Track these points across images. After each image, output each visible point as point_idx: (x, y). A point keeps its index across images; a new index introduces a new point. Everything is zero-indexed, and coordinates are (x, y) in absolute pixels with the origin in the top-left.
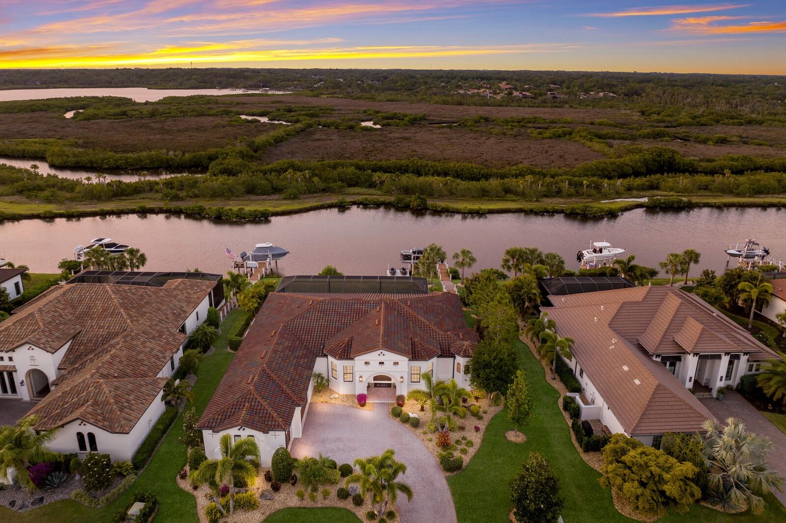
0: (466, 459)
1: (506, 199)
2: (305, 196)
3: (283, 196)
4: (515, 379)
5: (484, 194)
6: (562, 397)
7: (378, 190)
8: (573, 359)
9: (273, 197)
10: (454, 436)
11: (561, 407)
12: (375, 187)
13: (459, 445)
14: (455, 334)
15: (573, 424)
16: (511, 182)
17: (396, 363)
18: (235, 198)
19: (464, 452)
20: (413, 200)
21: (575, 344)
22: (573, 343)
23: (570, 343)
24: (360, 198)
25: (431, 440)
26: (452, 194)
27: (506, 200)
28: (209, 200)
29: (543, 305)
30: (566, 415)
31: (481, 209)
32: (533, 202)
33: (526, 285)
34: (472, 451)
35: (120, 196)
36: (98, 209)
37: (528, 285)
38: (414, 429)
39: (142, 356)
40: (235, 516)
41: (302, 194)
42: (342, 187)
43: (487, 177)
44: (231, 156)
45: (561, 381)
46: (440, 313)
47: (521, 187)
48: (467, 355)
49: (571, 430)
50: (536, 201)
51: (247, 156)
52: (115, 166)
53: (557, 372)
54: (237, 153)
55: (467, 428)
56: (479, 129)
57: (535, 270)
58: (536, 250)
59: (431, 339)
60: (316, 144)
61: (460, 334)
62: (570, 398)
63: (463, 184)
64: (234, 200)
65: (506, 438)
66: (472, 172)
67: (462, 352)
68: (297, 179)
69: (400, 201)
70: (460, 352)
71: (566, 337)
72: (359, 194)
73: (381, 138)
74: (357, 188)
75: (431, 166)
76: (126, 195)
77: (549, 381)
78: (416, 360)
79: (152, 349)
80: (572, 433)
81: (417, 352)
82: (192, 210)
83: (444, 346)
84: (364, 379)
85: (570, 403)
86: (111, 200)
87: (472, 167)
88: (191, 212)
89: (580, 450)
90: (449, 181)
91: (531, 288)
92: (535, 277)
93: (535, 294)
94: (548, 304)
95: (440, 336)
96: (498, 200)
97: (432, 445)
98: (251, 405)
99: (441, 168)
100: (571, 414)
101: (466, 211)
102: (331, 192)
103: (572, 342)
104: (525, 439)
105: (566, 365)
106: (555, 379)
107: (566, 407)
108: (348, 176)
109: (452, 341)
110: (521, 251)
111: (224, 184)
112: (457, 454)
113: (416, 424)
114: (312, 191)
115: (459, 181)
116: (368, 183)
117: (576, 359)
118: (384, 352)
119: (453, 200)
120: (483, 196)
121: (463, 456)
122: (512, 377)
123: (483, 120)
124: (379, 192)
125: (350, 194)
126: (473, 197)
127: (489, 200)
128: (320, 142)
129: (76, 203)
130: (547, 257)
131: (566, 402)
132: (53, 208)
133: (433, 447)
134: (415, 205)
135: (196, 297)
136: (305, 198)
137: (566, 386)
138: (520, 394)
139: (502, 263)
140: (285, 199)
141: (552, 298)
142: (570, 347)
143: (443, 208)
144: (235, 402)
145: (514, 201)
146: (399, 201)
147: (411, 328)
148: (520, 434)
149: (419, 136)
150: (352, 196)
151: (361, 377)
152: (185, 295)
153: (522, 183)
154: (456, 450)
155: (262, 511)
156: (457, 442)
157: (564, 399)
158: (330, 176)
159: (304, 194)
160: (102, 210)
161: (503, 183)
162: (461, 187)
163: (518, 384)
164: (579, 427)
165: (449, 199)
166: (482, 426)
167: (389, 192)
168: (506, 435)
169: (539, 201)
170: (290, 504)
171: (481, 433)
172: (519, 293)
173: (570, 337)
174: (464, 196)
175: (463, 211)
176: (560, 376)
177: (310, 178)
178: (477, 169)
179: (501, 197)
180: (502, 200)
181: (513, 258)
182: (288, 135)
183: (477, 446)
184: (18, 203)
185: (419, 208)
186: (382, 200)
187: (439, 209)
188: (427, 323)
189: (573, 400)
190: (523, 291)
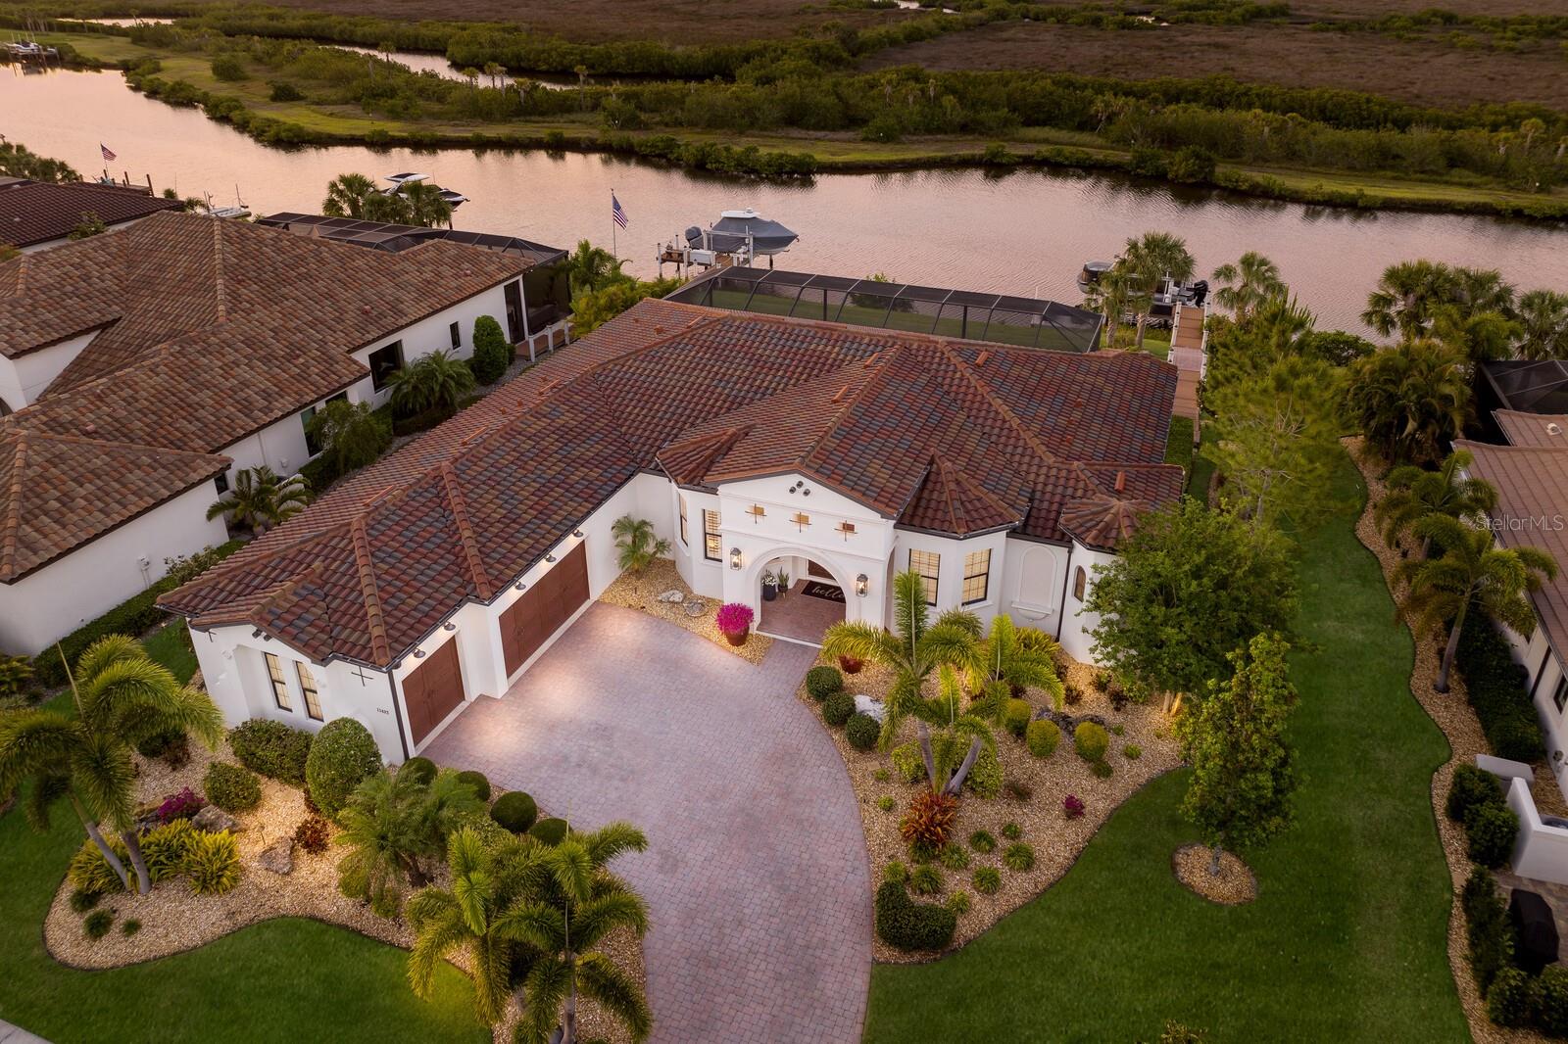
0: (982, 914)
1: (1445, 178)
2: (915, 138)
3: (861, 133)
4: (1240, 664)
5: (1385, 162)
6: (1455, 762)
7: (1099, 135)
8: (1538, 634)
9: (842, 135)
10: (979, 814)
11: (1440, 799)
12: (1093, 129)
13: (980, 850)
14: (1099, 474)
15: (1471, 890)
16: (1474, 138)
17: (848, 528)
18: (756, 132)
19: (988, 883)
20: (1179, 163)
21: (1559, 579)
22: (1551, 574)
23: (1540, 574)
24: (1045, 150)
25: (889, 808)
26: (1293, 157)
27: (1446, 183)
28: (701, 133)
29: (1471, 434)
30: (1454, 841)
31: (1362, 196)
32: (1529, 192)
33: (1424, 367)
34: (1018, 886)
35: (530, 114)
36: (470, 135)
37: (1431, 368)
38: (853, 754)
39: (205, 396)
40: (152, 895)
41: (909, 133)
42: (1006, 122)
43: (1402, 125)
44: (791, 54)
45: (1470, 703)
46: (1079, 405)
47: (1502, 150)
48: (1111, 543)
49: (1457, 903)
50: (1540, 190)
51: (827, 58)
52: (560, 68)
53: (1460, 668)
54: (807, 50)
55: (1041, 795)
56: (1424, 36)
57: (1473, 330)
58: (1494, 278)
59: (1008, 473)
60: (1001, 46)
61: (1120, 476)
62: (1485, 777)
63: (1327, 134)
64: (753, 136)
65: (1174, 867)
66: (1365, 113)
67: (1094, 532)
68: (906, 97)
69: (1145, 162)
70: (1089, 530)
71: (1526, 546)
72: (1046, 141)
73: (1157, 43)
74: (1047, 129)
75: (1258, 95)
76: (542, 114)
77: (1419, 695)
78: (922, 529)
79: (245, 384)
80: (1459, 922)
81: (933, 504)
82: (652, 146)
83: (1045, 505)
84: (746, 559)
85: (1481, 800)
86: (510, 122)
87: (1368, 101)
88: (648, 150)
89: (1475, 1006)
90: (1290, 124)
91: (1440, 379)
92: (1466, 350)
93: (1447, 399)
94: (1494, 436)
95: (1044, 470)
96: (1421, 181)
97: (887, 829)
98: (326, 569)
99: (1284, 101)
100: (1473, 841)
101: (1320, 198)
102: (981, 134)
103: (1549, 569)
104: (1246, 894)
105: (1505, 650)
106: (1446, 689)
107: (1460, 807)
108: (1030, 100)
109: (1080, 493)
110: (1439, 273)
111: (738, 99)
112: (957, 884)
113: (865, 738)
114: (932, 127)
115: (1318, 125)
116: (1077, 120)
117: (1549, 637)
118: (808, 484)
119: (1289, 172)
120: (1381, 167)
121: (977, 898)
122: (1229, 656)
123: (1439, 20)
124: (1100, 141)
125: (1023, 141)
126: (1352, 168)
127: (1395, 178)
128: (1009, 43)
129: (439, 122)
130: (1528, 302)
131: (1463, 790)
132: (394, 128)
133: (887, 833)
134: (1181, 172)
135: (453, 284)
136: (913, 143)
137: (1486, 727)
138: (1250, 727)
139: (1367, 308)
140: (865, 140)
141: (1509, 420)
142: (1532, 586)
143: (1255, 186)
144: (292, 553)
145: (1469, 185)
146: (1141, 160)
147: (954, 429)
148: (1237, 867)
149: (1253, 44)
150: (1029, 145)
151: (736, 552)
152: (428, 276)
153: (1507, 139)
154: (963, 865)
155: (233, 905)
156: (981, 839)
157: (1459, 777)
158: (985, 95)
159: (914, 134)
160: (479, 137)
161: (1447, 139)
162: (1321, 139)
163: (1247, 684)
164: (1494, 911)
165: (1280, 168)
166: (1099, 799)
167: (1123, 141)
168: (1180, 858)
169: (1549, 192)
170: (324, 905)
171: (1088, 825)
172: (1390, 388)
173: (1542, 550)
174: (1325, 162)
175: (1309, 196)
176: (1469, 682)
177: (936, 98)
178: (1381, 105)
179: (1433, 172)
180: (1435, 182)
181: (1406, 294)
182: (944, 29)
183: (1045, 874)
184: (342, 117)
185: (1191, 180)
186: (1101, 157)
187: (1245, 187)
188: (1015, 422)
189: (1496, 789)
190: (1406, 383)
